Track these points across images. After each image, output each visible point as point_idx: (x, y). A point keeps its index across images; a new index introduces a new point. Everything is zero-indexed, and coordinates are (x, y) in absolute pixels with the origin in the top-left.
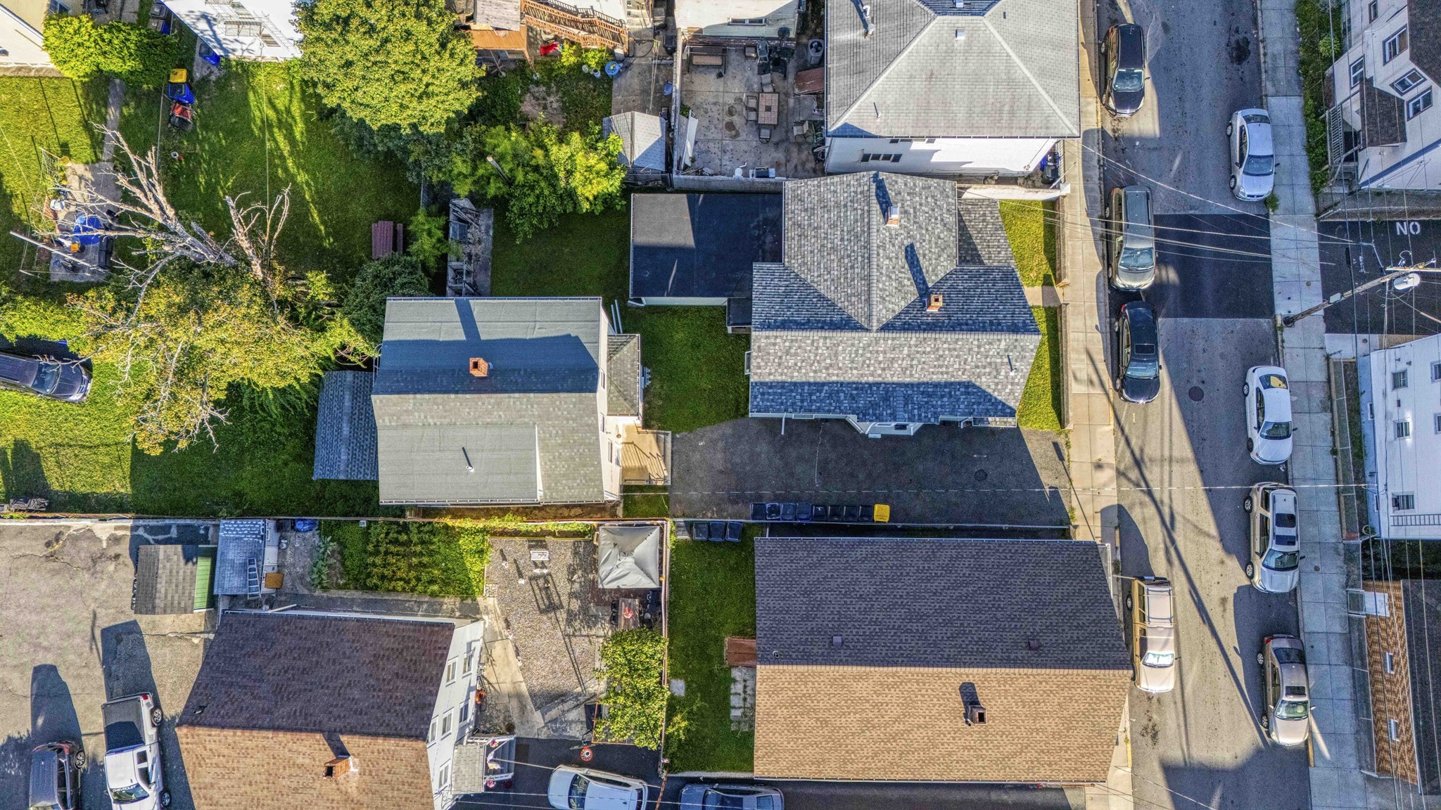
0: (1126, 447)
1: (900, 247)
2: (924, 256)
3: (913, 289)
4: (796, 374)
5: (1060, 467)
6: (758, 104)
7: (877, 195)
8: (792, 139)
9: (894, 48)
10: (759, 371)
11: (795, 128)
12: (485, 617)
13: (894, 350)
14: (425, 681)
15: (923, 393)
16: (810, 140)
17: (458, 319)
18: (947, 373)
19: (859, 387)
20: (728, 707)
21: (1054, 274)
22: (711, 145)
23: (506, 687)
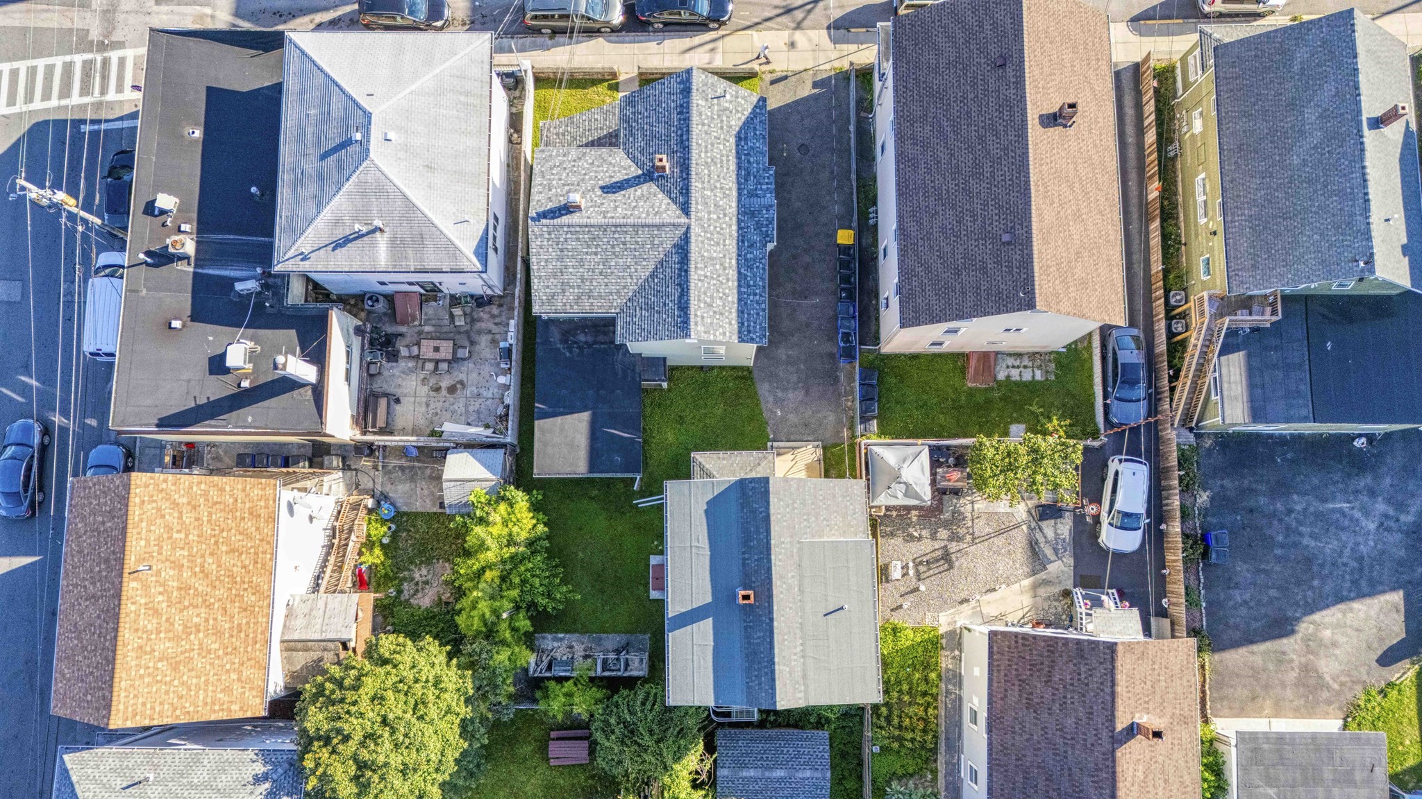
0: (773, 21)
1: (604, 198)
2: (611, 177)
3: (645, 187)
4: (730, 299)
5: (793, 79)
6: (430, 360)
7: (553, 218)
8: (468, 327)
9: (399, 203)
10: (728, 334)
11: (457, 323)
12: (958, 625)
13: (707, 203)
14: (1052, 652)
15: (746, 180)
16: (468, 310)
17: (690, 627)
18: (728, 156)
19: (742, 239)
20: (1033, 382)
21: (607, 80)
22: (471, 409)
23: (1027, 600)
